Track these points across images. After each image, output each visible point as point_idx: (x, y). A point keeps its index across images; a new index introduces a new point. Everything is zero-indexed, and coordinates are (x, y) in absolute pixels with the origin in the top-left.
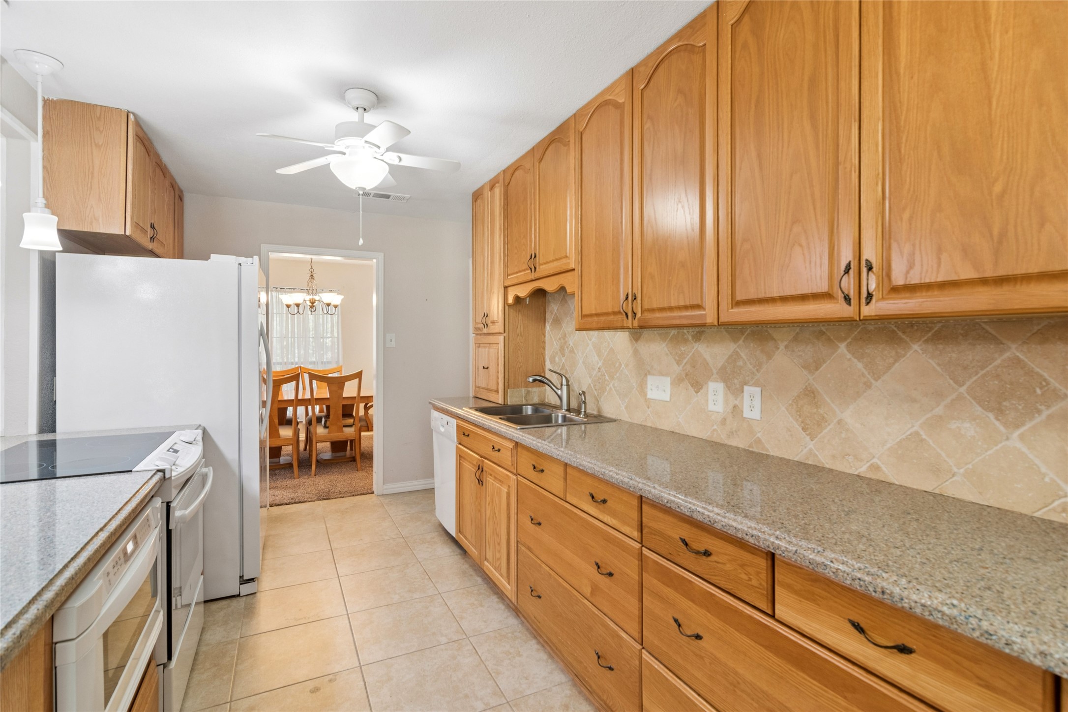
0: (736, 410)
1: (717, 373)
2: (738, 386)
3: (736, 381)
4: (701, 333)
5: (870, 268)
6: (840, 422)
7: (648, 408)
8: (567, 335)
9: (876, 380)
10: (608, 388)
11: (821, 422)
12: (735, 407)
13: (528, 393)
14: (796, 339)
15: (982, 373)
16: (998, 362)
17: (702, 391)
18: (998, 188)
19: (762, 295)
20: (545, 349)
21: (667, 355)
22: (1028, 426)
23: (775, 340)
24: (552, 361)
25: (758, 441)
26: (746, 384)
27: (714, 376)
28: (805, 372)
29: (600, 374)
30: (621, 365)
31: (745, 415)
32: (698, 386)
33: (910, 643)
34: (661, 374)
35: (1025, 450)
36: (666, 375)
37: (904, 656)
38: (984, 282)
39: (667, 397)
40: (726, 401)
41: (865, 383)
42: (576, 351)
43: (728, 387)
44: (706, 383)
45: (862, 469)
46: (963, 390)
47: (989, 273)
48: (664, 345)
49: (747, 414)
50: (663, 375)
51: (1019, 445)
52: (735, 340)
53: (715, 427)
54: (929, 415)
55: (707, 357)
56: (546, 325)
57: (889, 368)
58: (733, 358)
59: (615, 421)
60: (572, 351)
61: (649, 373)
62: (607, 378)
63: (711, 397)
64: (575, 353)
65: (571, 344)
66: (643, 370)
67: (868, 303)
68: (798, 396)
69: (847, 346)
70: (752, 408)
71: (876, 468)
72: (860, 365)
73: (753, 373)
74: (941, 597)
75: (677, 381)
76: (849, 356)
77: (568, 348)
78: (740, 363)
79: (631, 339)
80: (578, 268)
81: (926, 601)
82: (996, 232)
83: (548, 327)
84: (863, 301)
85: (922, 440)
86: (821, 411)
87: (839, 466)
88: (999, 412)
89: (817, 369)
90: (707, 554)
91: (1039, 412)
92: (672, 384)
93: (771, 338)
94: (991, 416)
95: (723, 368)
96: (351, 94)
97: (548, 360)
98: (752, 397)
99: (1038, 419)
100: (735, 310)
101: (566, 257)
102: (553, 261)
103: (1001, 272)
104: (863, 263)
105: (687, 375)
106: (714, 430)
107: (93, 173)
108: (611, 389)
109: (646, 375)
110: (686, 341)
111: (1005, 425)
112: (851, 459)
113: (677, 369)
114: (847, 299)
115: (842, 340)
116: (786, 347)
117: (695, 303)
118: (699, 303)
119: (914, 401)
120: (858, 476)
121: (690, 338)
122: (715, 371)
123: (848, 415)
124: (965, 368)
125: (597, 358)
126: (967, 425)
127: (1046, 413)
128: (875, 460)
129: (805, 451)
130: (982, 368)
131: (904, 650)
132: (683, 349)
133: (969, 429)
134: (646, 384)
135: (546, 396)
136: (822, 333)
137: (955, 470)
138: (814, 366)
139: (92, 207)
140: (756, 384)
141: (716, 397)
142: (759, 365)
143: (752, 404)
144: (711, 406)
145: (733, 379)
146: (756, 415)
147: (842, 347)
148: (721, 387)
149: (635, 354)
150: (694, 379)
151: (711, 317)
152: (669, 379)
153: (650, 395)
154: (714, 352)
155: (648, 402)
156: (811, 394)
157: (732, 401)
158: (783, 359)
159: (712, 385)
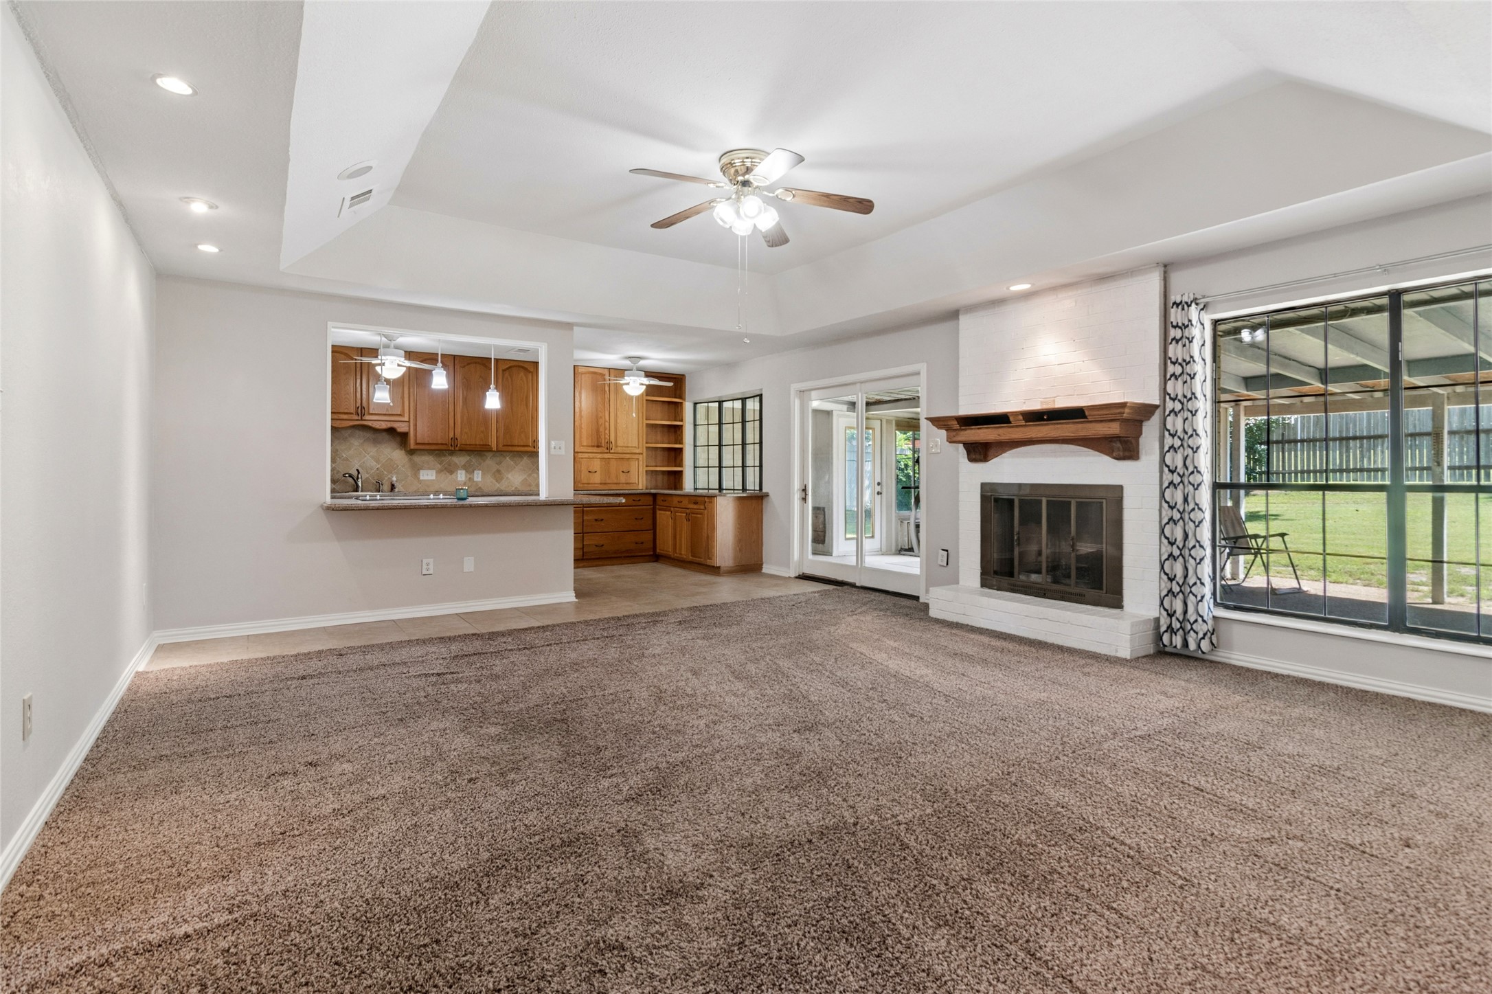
0: (470, 479)
1: (462, 467)
2: (471, 470)
6: (506, 477)
7: (420, 484)
9: (517, 466)
11: (501, 478)
14: (493, 456)
17: (453, 474)
21: (432, 461)
23: (486, 456)
26: (475, 469)
27: (460, 468)
28: (496, 464)
29: (378, 471)
30: (398, 466)
32: (451, 472)
34: (429, 469)
36: (433, 469)
39: (434, 478)
40: (466, 477)
41: (514, 467)
43: (467, 472)
44: (456, 471)
48: (431, 457)
49: (475, 479)
52: (470, 456)
55: (457, 462)
58: (470, 461)
61: (421, 469)
62: (385, 473)
63: (459, 476)
66: (416, 469)
68: (495, 472)
70: (478, 478)
72: (512, 463)
73: (478, 466)
75: (439, 472)
76: (509, 460)
78: (472, 463)
80: (412, 421)
85: (527, 479)
86: (501, 474)
92: (436, 472)
95: (465, 465)
98: (478, 474)
101: (401, 415)
102: (385, 414)
105: (445, 468)
109: (419, 469)
110: (445, 455)
113: (440, 466)
114: (534, 447)
115: (507, 456)
116: (490, 457)
121: (447, 455)
122: (460, 466)
123: (510, 476)
125: (375, 463)
132: (443, 459)
138: (499, 463)
140: (479, 470)
141: (461, 476)
142: (480, 464)
143: (478, 476)
144: (459, 479)
145: (469, 469)
146: (480, 479)
147: (508, 458)
148: (464, 472)
149: (410, 460)
150: (451, 470)
151: (495, 449)
152: (434, 471)
153: (421, 478)
154: (460, 460)
155: (420, 482)
156: (498, 471)
157: (469, 476)
158: (490, 462)
159: (459, 472)
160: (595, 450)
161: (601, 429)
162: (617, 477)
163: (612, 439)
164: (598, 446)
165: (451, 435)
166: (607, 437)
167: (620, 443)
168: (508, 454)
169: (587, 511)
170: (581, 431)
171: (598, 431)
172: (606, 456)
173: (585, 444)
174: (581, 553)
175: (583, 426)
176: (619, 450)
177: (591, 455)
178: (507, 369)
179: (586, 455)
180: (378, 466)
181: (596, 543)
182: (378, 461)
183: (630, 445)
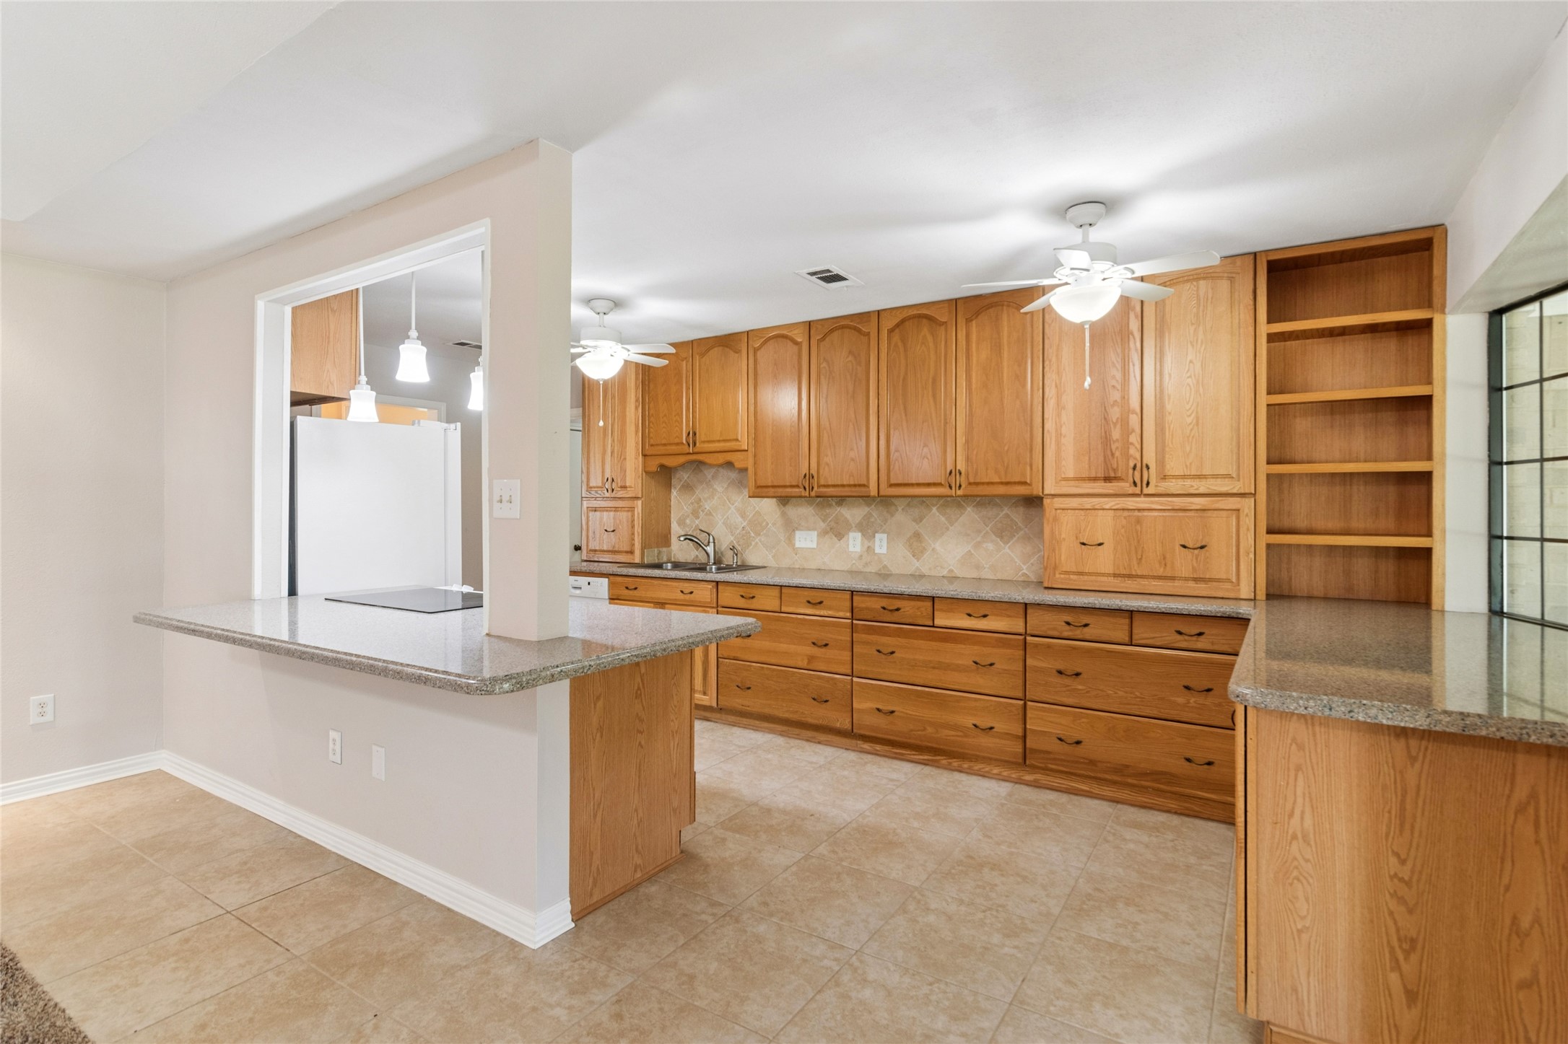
0: (870, 550)
1: (856, 527)
2: (871, 534)
3: (869, 531)
4: (843, 501)
5: (960, 474)
6: (933, 549)
7: (796, 554)
8: (702, 500)
9: (951, 526)
10: (753, 543)
11: (923, 551)
12: (869, 547)
13: (659, 553)
14: (908, 505)
15: (995, 520)
16: (1001, 515)
17: (844, 539)
18: (1006, 448)
19: (906, 482)
20: (670, 512)
21: (814, 515)
22: (1011, 542)
23: (896, 506)
24: (681, 522)
25: (885, 567)
26: (876, 532)
27: (854, 528)
28: (914, 524)
29: (744, 532)
30: (768, 524)
31: (876, 552)
32: (840, 536)
33: (986, 613)
34: (808, 529)
35: (1010, 553)
36: (814, 529)
37: (985, 618)
38: (1002, 483)
39: (814, 546)
40: (862, 544)
41: (946, 528)
42: (714, 514)
43: (863, 535)
44: (848, 534)
45: (945, 573)
46: (988, 529)
47: (1003, 480)
48: (811, 509)
49: (877, 550)
50: (809, 530)
51: (1008, 551)
52: (869, 505)
53: (854, 562)
54: (975, 542)
55: (848, 517)
56: (672, 490)
57: (957, 520)
58: (868, 516)
59: (765, 567)
60: (709, 514)
61: (797, 529)
62: (752, 535)
63: (851, 542)
64: (713, 516)
65: (708, 508)
66: (791, 528)
67: (959, 489)
68: (910, 537)
69: (937, 509)
70: (881, 547)
71: (951, 571)
72: (943, 519)
73: (882, 526)
74: (996, 593)
75: (823, 533)
76: (938, 514)
77: (703, 511)
78: (872, 520)
79: (778, 505)
80: (752, 450)
81: (993, 595)
82: (1006, 464)
83: (674, 493)
84: (957, 488)
85: (972, 554)
86: (923, 545)
87: (933, 573)
88: (1001, 537)
89: (921, 522)
90: (898, 610)
91: (1015, 536)
92: (818, 535)
93: (893, 504)
94: (999, 540)
95: (860, 523)
96: (596, 303)
97: (675, 523)
98: (881, 540)
99: (1015, 539)
100: (890, 489)
101: (737, 440)
102: (719, 441)
103: (1007, 480)
104: (957, 471)
105: (831, 529)
106: (854, 564)
107: (329, 338)
108: (757, 543)
109: (794, 530)
110: (830, 506)
111: (1004, 544)
112: (939, 568)
113: (823, 525)
114: (951, 487)
115: (934, 505)
116: (903, 509)
117: (862, 483)
118: (865, 483)
119: (968, 535)
120: (943, 577)
121: (834, 504)
122: (854, 526)
123: (938, 546)
124: (989, 519)
125: (740, 519)
126: (989, 544)
127: (1017, 536)
128: (951, 567)
129: (914, 568)
130: (995, 518)
131: (985, 616)
132: (827, 511)
133: (990, 546)
134: (794, 537)
135: (673, 556)
136: (924, 502)
137: (985, 566)
138: (919, 520)
139: (328, 371)
140: (884, 532)
141: (855, 542)
142: (885, 521)
143: (881, 544)
144: (851, 549)
145: (867, 530)
146: (884, 550)
147: (934, 509)
148: (859, 535)
149: (784, 514)
150: (838, 531)
151: (874, 492)
152: (816, 532)
153: (798, 545)
154: (853, 513)
155: (796, 551)
156: (917, 536)
157: (867, 544)
158: (901, 517)
159: (852, 535)
160: (1100, 487)
161: (1116, 434)
162: (1163, 561)
163: (1150, 458)
164: (1107, 479)
165: (805, 470)
166: (1134, 452)
167: (1174, 467)
168: (935, 501)
169: (1036, 645)
170: (1058, 444)
171: (1106, 440)
172: (1131, 503)
173: (1071, 474)
174: (1019, 749)
175: (1064, 430)
176: (1173, 486)
177: (1088, 502)
178: (898, 325)
179: (1074, 502)
180: (745, 524)
181: (1059, 732)
182: (743, 515)
183: (1206, 471)
